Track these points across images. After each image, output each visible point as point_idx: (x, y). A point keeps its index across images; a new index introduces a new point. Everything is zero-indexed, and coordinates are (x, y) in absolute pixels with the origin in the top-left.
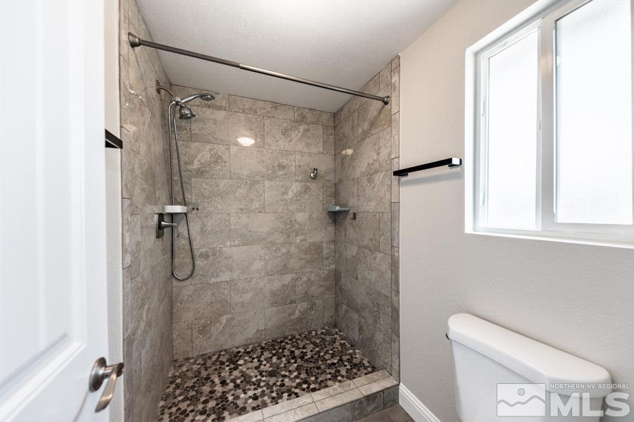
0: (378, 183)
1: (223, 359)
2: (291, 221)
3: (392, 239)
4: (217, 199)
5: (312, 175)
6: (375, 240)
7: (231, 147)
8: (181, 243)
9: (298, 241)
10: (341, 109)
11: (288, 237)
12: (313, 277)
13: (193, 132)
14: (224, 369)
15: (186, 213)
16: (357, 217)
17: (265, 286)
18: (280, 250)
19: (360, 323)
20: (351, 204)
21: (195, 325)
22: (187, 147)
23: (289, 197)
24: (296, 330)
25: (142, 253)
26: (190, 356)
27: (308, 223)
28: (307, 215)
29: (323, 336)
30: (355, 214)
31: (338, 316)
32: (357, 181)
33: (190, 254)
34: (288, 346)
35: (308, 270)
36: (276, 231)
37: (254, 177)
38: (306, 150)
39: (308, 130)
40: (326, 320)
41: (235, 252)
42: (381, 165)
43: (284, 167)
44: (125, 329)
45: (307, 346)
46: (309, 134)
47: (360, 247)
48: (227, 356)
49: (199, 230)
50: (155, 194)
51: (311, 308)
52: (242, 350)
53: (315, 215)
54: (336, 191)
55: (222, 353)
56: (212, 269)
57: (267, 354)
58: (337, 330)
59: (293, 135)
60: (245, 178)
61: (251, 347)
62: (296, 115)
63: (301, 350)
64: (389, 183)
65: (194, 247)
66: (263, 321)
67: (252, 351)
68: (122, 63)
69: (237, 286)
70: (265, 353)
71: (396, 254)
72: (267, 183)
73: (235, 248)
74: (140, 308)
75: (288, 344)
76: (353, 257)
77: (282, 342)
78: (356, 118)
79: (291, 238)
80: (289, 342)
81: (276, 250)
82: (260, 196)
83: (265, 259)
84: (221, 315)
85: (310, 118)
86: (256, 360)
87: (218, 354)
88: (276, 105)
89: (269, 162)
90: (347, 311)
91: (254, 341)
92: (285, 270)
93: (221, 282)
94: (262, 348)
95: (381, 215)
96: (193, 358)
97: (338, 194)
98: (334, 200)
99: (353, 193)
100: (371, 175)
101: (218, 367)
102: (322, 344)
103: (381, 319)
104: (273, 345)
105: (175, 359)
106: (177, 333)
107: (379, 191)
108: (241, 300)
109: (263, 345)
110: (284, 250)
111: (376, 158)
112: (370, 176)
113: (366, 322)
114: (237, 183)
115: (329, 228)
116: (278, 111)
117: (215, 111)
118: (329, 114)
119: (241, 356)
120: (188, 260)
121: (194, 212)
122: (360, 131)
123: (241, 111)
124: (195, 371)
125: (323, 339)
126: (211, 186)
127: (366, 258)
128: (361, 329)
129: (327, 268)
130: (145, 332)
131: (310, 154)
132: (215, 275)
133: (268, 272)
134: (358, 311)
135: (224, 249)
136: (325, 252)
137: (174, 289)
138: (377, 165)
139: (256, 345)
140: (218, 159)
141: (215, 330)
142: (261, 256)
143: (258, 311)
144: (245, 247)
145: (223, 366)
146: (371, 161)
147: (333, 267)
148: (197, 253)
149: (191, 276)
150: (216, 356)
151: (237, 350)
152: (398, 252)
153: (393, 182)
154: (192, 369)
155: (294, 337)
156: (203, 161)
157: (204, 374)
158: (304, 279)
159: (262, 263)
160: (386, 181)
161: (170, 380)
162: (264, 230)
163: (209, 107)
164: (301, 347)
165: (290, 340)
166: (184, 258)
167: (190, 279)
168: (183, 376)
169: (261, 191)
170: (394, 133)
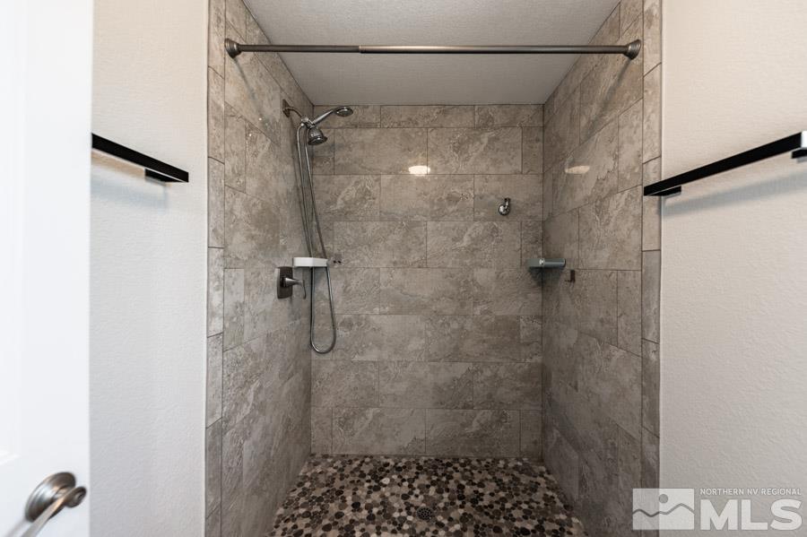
0: (616, 213)
1: (366, 469)
2: (466, 282)
3: (644, 325)
4: (363, 249)
5: (502, 209)
6: (609, 322)
7: (383, 177)
8: (321, 305)
9: (478, 313)
10: (554, 95)
11: (462, 305)
12: (502, 372)
13: (336, 163)
14: (363, 484)
15: (326, 268)
16: (577, 277)
17: (426, 377)
18: (449, 325)
19: (581, 471)
20: (566, 255)
21: (336, 414)
22: (329, 183)
23: (465, 244)
24: (474, 451)
25: (247, 316)
26: (330, 453)
27: (494, 286)
28: (493, 274)
29: (516, 473)
30: (573, 273)
31: (547, 446)
32: (577, 214)
33: (331, 320)
34: (457, 475)
35: (493, 359)
36: (443, 296)
37: (413, 217)
38: (492, 170)
39: (496, 139)
40: (524, 446)
41: (385, 321)
42: (621, 178)
43: (457, 200)
44: (210, 413)
45: (485, 483)
46: (497, 145)
47: (581, 333)
48: (371, 466)
49: (341, 290)
50: (278, 242)
51: (499, 422)
52: (392, 463)
53: (506, 273)
54: (543, 234)
55: (367, 460)
56: (356, 342)
57: (423, 479)
58: (544, 469)
59: (471, 149)
60: (399, 218)
61: (404, 460)
62: (477, 117)
63: (475, 488)
64: (638, 211)
65: (336, 312)
66: (424, 426)
67: (404, 467)
68: (211, 77)
69: (387, 370)
70: (421, 477)
71: (653, 357)
72: (431, 225)
73: (385, 317)
74: (241, 388)
75: (457, 471)
76: (569, 348)
77: (449, 465)
78: (577, 101)
79: (466, 308)
80: (460, 468)
81: (443, 323)
82: (420, 244)
83: (426, 335)
84: (367, 407)
85: (499, 119)
86: (406, 484)
87: (361, 460)
88: (445, 109)
89: (434, 192)
90: (559, 440)
91: (409, 454)
92: (455, 356)
93: (368, 362)
94: (419, 467)
95: (620, 274)
96: (331, 457)
97: (547, 239)
98: (540, 249)
99: (570, 236)
100: (602, 200)
101: (356, 479)
102: (512, 487)
103: (620, 478)
104: (435, 467)
105: (312, 452)
106: (315, 420)
107: (617, 229)
108: (393, 391)
109: (421, 463)
110: (455, 326)
111: (611, 168)
112: (600, 203)
113: (592, 473)
114: (390, 225)
115: (531, 295)
116: (449, 117)
117: (363, 131)
118: (533, 107)
119: (388, 471)
120: (328, 328)
121: (337, 265)
122: (584, 122)
123: (396, 125)
124: (329, 477)
125: (516, 479)
126: (357, 231)
127: (591, 353)
128: (582, 482)
129: (528, 360)
130: (251, 418)
131: (499, 177)
132: (360, 351)
133: (430, 356)
134: (578, 448)
135: (371, 317)
136: (524, 334)
137: (313, 364)
138: (613, 180)
139: (412, 460)
140: (365, 195)
141: (359, 425)
142: (421, 332)
143: (415, 411)
144: (400, 316)
145: (363, 480)
146: (603, 175)
147: (538, 359)
148: (339, 320)
149: (331, 348)
150: (358, 462)
151: (385, 461)
152: (657, 352)
153: (647, 208)
154: (327, 472)
155: (468, 462)
156: (347, 199)
157: (338, 484)
158: (488, 373)
159: (423, 341)
160: (631, 208)
161: (300, 480)
162: (426, 293)
163: (356, 127)
164: (476, 481)
165: (463, 465)
166: (323, 325)
167: (330, 353)
168: (314, 479)
169: (422, 236)
170: (649, 109)
